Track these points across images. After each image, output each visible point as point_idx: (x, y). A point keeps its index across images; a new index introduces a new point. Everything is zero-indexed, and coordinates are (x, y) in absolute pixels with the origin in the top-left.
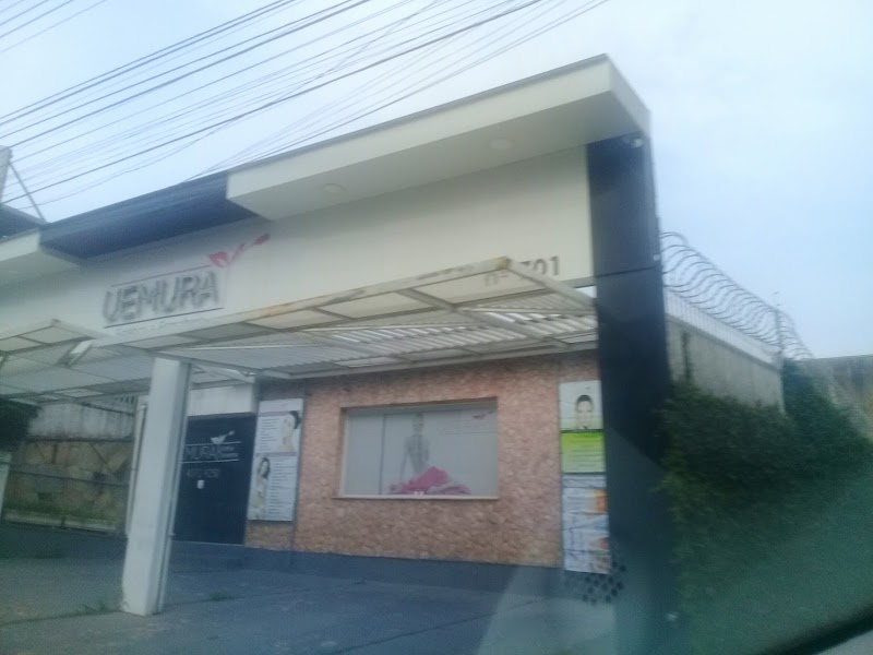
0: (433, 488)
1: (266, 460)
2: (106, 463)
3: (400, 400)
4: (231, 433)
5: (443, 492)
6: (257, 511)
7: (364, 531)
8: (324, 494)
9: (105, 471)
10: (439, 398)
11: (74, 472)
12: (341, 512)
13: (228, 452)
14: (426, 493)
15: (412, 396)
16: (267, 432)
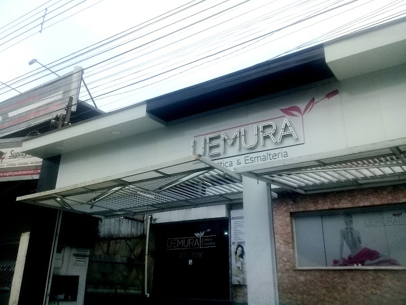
0: (368, 262)
1: (239, 246)
2: (133, 252)
3: (336, 206)
4: (208, 230)
5: (377, 264)
6: (238, 279)
7: (324, 291)
8: (287, 267)
9: (133, 257)
10: (367, 204)
11: (118, 259)
12: (302, 278)
13: (208, 242)
14: (363, 265)
15: (345, 204)
16: (239, 229)
